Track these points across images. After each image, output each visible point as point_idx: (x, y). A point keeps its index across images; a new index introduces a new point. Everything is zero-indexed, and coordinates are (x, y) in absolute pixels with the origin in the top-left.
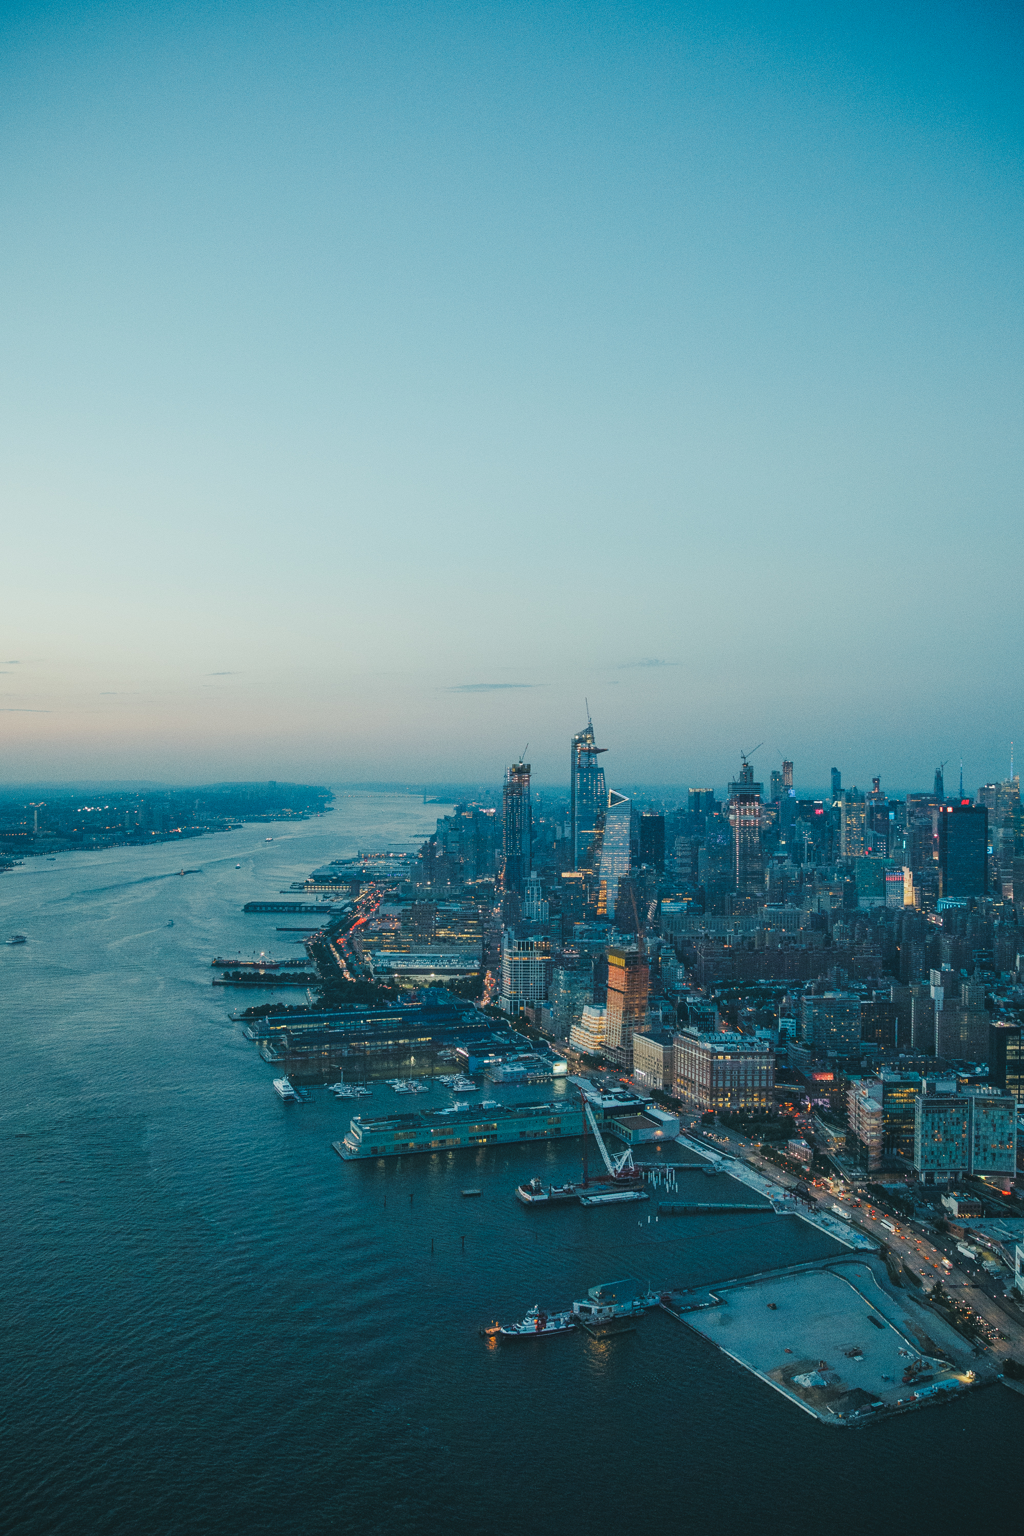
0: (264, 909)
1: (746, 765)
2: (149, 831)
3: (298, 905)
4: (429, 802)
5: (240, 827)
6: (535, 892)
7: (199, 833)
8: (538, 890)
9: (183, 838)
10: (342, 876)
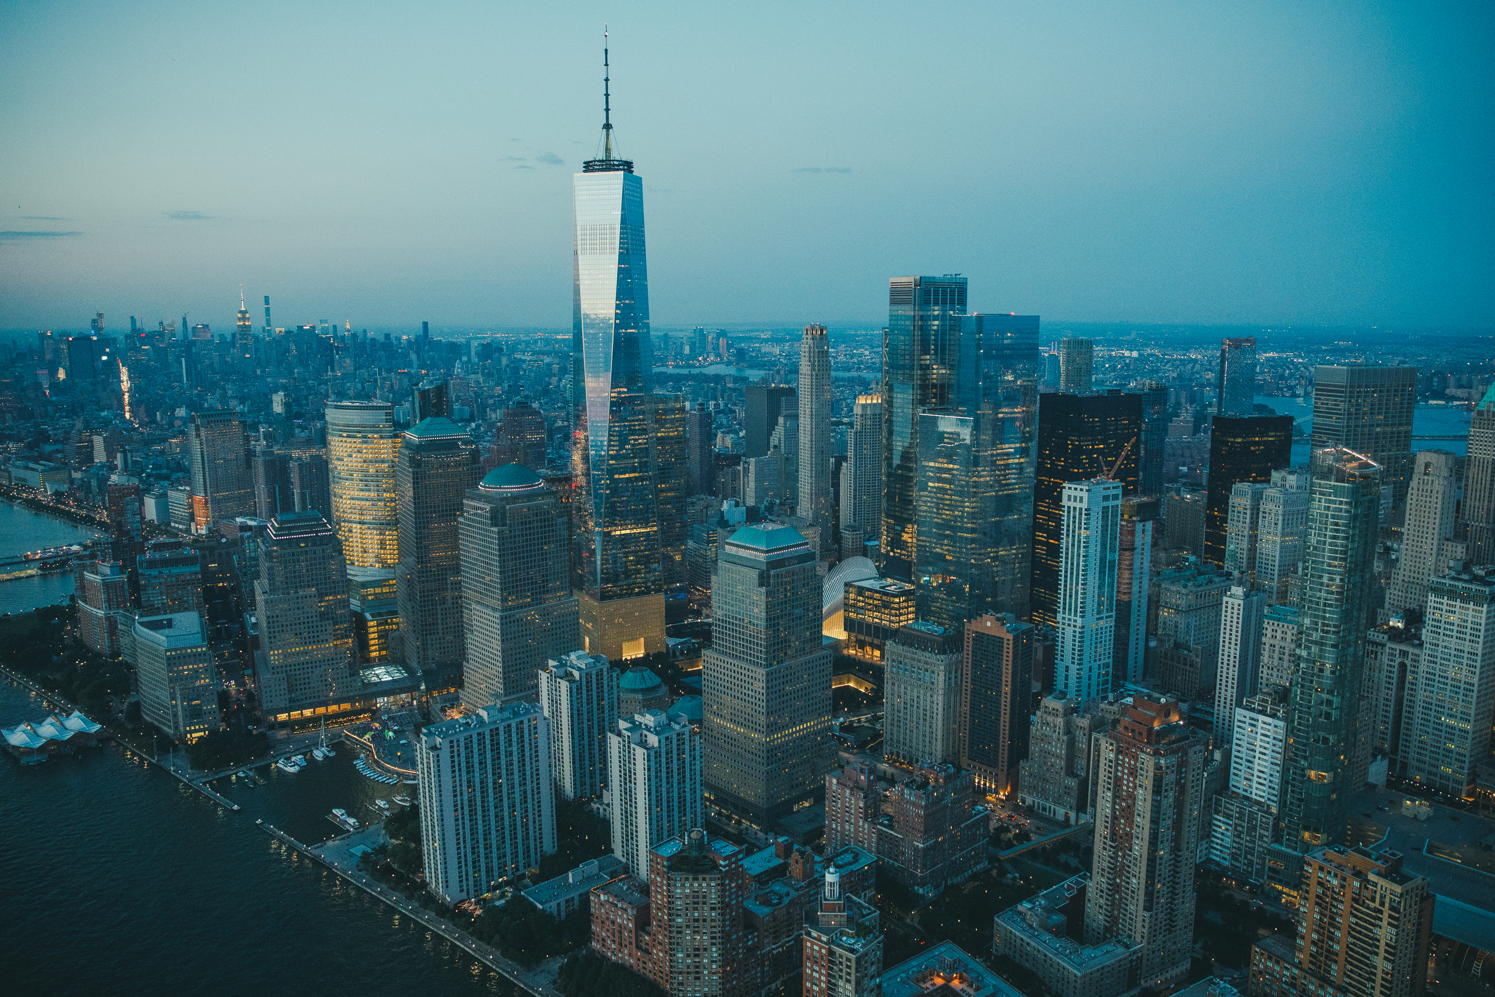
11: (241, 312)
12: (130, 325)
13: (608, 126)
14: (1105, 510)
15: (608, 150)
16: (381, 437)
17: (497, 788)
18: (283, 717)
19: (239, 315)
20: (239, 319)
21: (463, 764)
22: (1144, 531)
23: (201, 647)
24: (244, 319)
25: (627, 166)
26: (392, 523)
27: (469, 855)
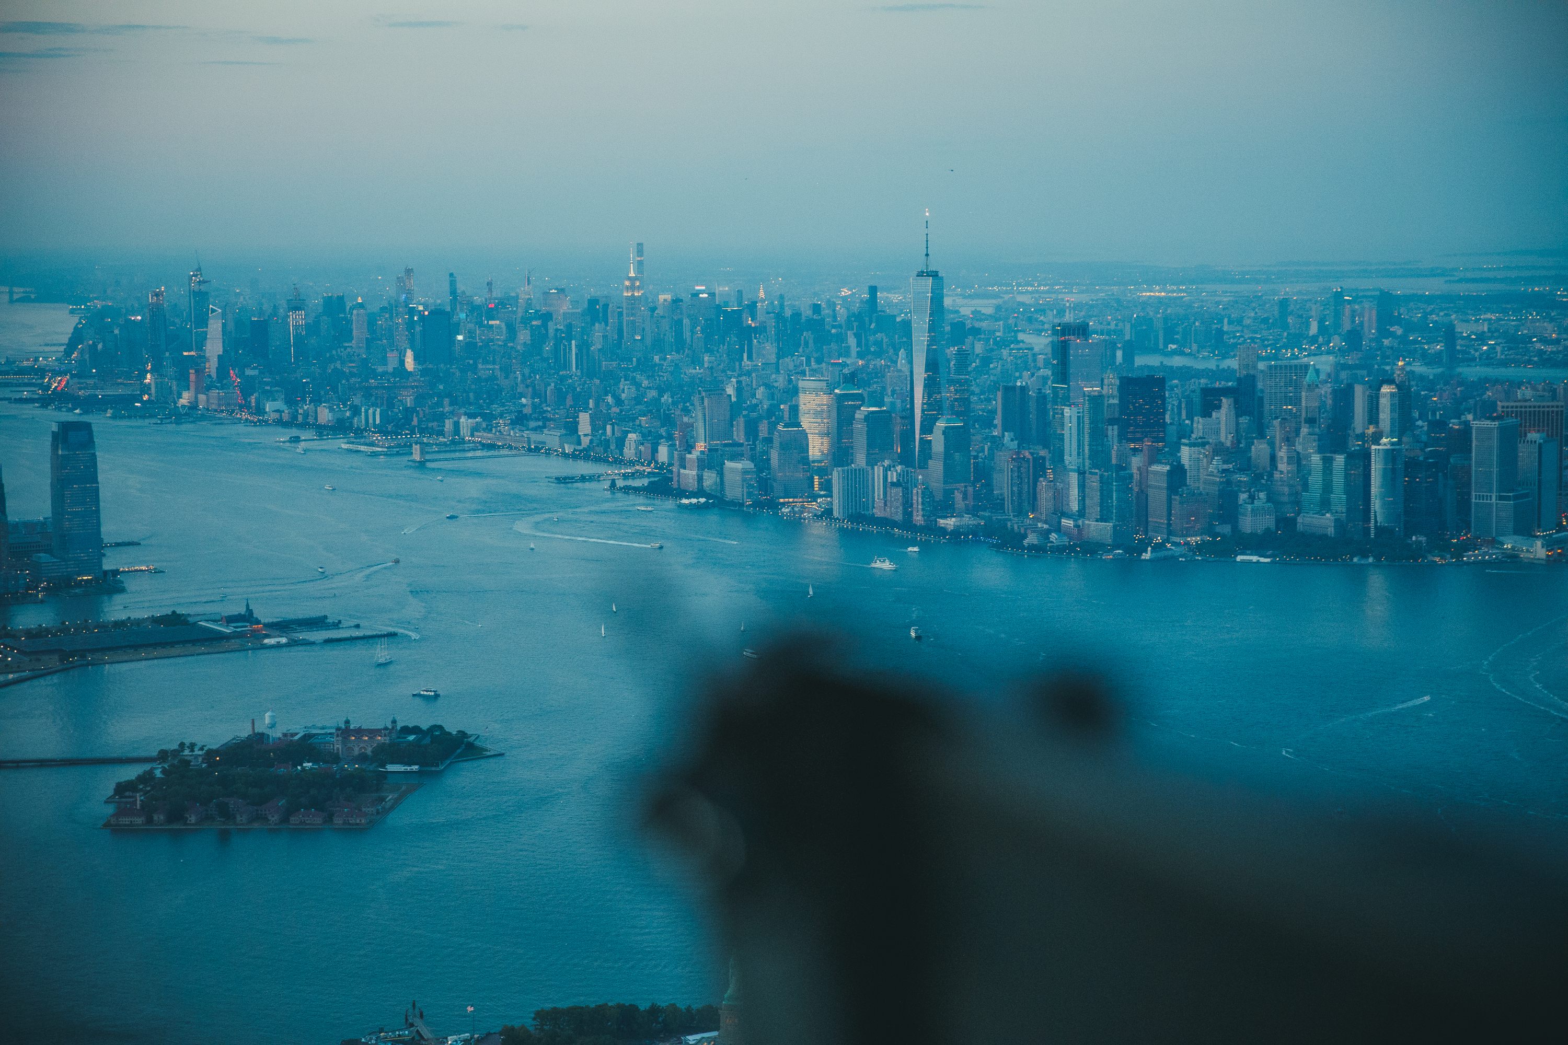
4: (18, 300)
8: (170, 362)
11: (629, 279)
12: (446, 287)
13: (927, 255)
14: (1079, 417)
15: (927, 265)
16: (824, 394)
17: (856, 487)
18: (782, 500)
19: (627, 283)
20: (627, 288)
22: (1113, 430)
23: (752, 470)
24: (632, 288)
25: (934, 275)
26: (828, 434)
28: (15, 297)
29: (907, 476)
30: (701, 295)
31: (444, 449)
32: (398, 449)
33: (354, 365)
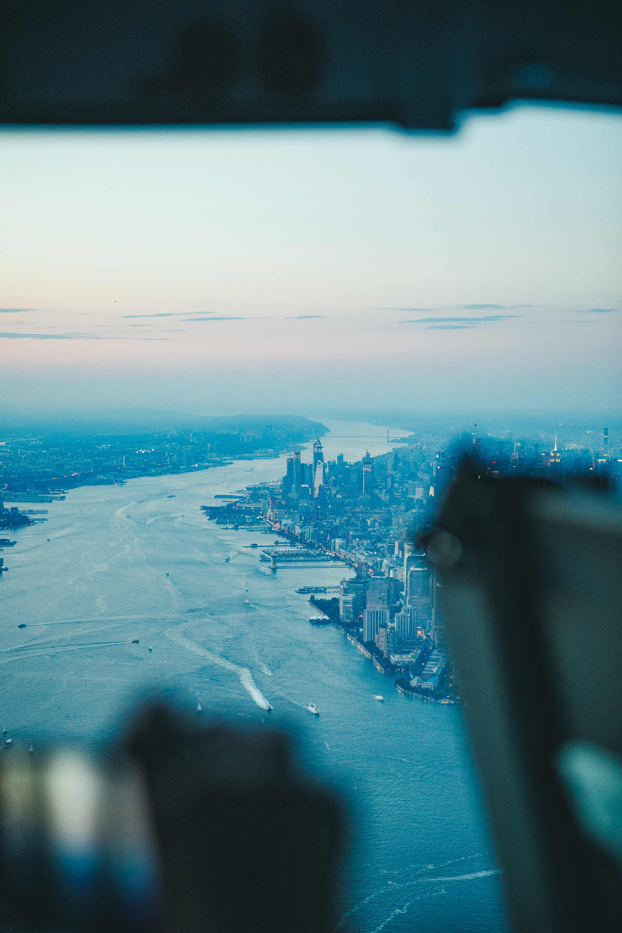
0: (221, 497)
1: (367, 452)
2: (180, 466)
3: (233, 496)
5: (232, 463)
6: (294, 490)
7: (207, 467)
9: (198, 470)
10: (257, 488)
20: (553, 457)
21: (370, 616)
23: (351, 601)
24: (555, 457)
27: (370, 635)
28: (390, 440)
29: (404, 619)
30: (618, 460)
31: (307, 559)
32: (279, 558)
33: (398, 494)
